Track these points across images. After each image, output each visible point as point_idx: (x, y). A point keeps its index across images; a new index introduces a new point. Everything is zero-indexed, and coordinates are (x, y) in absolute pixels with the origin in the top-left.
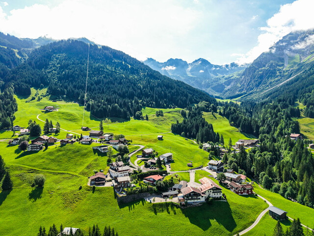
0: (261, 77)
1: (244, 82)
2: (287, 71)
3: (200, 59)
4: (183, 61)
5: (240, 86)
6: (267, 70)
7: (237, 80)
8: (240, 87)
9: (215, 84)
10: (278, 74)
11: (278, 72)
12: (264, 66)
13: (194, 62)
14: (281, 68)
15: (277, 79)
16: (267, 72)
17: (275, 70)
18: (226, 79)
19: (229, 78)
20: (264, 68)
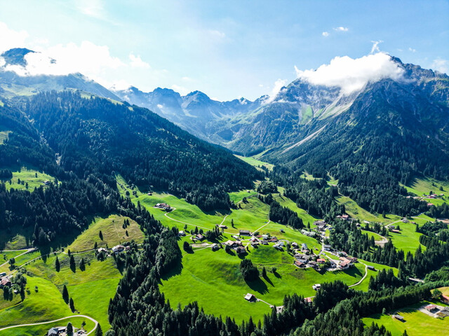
0: (278, 130)
1: (258, 132)
2: (302, 126)
3: (197, 91)
4: (174, 92)
5: (254, 137)
6: (283, 122)
7: (248, 128)
8: (255, 139)
9: (221, 129)
10: (294, 128)
11: (294, 126)
12: (279, 117)
13: (189, 95)
14: (296, 121)
15: (293, 134)
16: (283, 124)
17: (291, 123)
18: (233, 123)
19: (237, 122)
20: (278, 119)
